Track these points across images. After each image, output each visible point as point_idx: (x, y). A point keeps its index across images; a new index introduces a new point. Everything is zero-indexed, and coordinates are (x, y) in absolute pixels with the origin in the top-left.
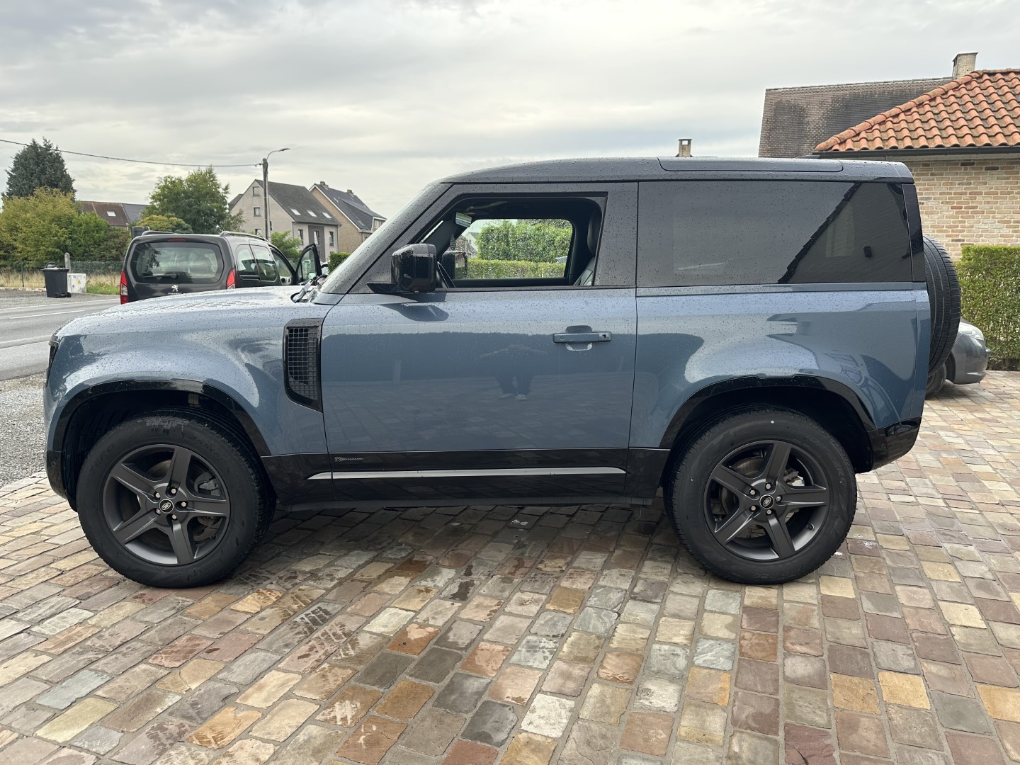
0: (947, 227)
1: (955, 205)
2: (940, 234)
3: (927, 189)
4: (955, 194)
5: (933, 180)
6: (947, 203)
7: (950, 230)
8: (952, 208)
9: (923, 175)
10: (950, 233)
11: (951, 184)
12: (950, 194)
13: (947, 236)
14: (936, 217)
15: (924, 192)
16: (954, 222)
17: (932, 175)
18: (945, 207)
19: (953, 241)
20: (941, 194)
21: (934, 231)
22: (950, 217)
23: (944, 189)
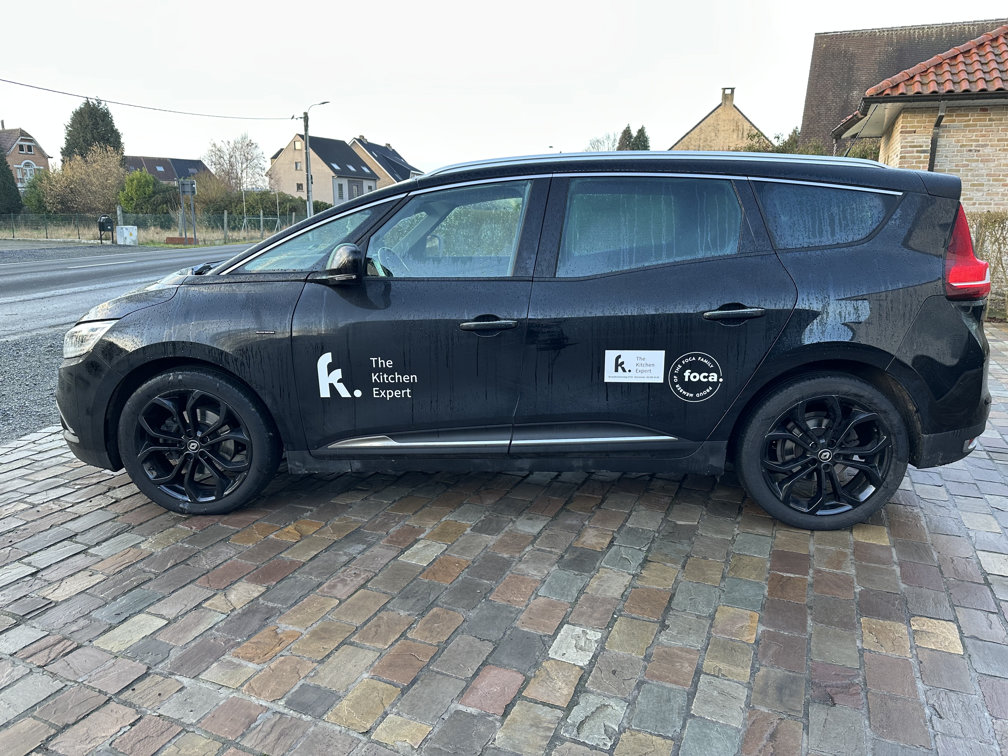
3: (983, 136)
5: (991, 126)
9: (980, 120)
15: (981, 139)
17: (991, 120)
23: (1002, 135)
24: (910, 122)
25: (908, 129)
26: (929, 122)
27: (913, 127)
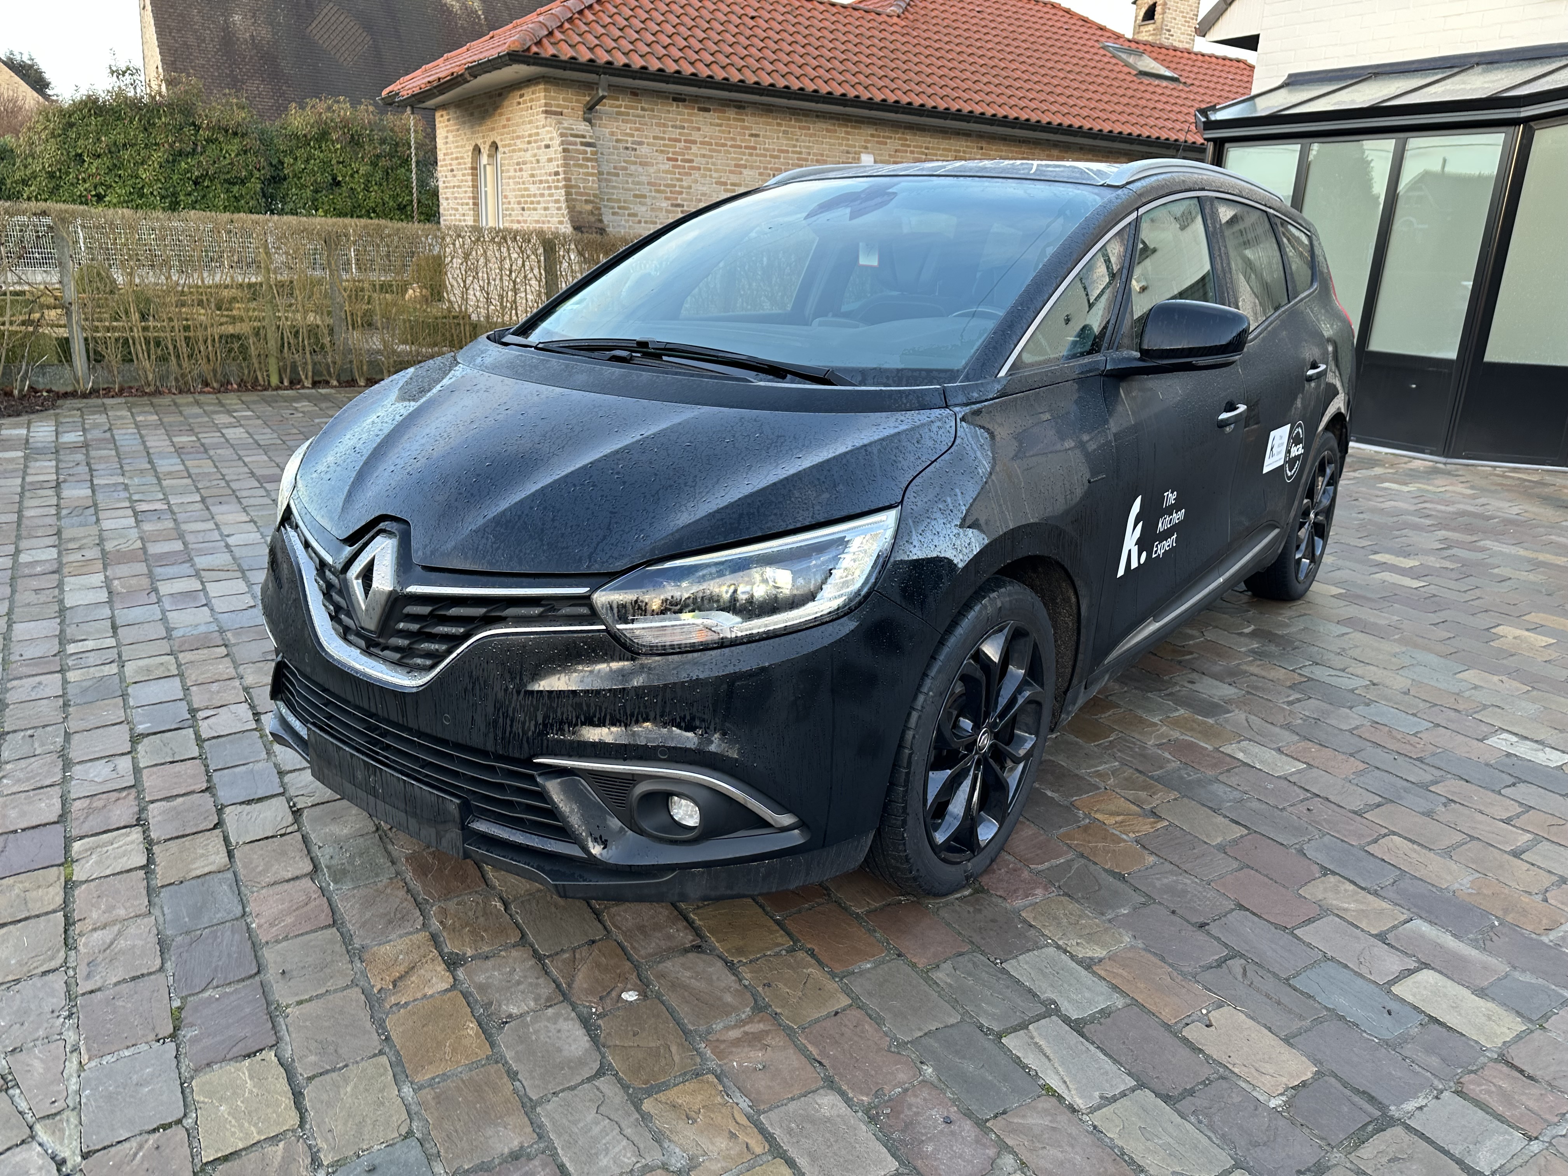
0: (665, 185)
1: (670, 155)
2: (658, 195)
3: (638, 130)
4: (670, 139)
5: (644, 117)
6: (662, 152)
7: (668, 190)
8: (669, 159)
9: (632, 108)
10: (669, 195)
11: (665, 125)
12: (663, 139)
13: (667, 199)
14: (651, 170)
15: (636, 133)
16: (672, 179)
17: (643, 109)
18: (661, 157)
19: (672, 205)
20: (655, 138)
21: (651, 191)
22: (667, 172)
23: (657, 131)
24: (554, 99)
25: (553, 109)
26: (577, 101)
27: (558, 106)
